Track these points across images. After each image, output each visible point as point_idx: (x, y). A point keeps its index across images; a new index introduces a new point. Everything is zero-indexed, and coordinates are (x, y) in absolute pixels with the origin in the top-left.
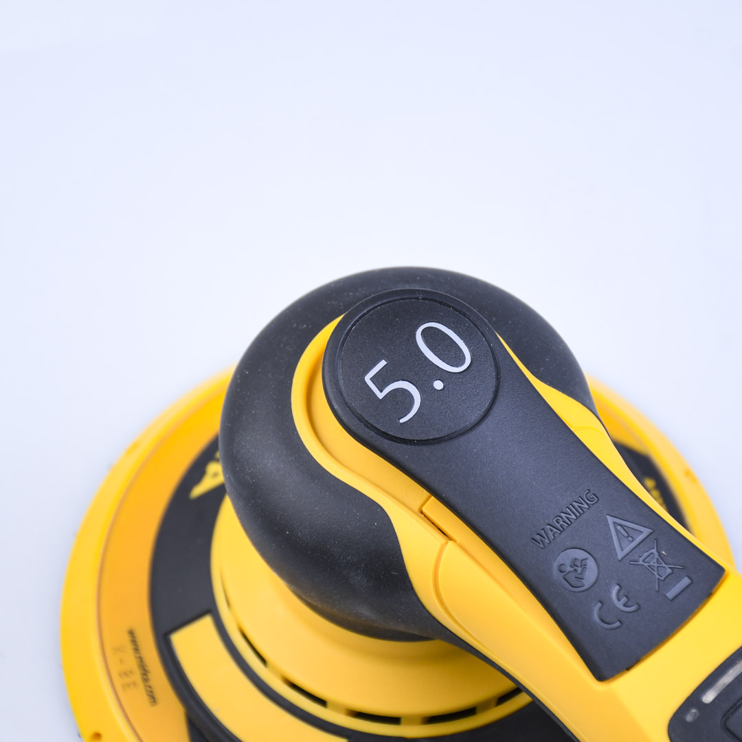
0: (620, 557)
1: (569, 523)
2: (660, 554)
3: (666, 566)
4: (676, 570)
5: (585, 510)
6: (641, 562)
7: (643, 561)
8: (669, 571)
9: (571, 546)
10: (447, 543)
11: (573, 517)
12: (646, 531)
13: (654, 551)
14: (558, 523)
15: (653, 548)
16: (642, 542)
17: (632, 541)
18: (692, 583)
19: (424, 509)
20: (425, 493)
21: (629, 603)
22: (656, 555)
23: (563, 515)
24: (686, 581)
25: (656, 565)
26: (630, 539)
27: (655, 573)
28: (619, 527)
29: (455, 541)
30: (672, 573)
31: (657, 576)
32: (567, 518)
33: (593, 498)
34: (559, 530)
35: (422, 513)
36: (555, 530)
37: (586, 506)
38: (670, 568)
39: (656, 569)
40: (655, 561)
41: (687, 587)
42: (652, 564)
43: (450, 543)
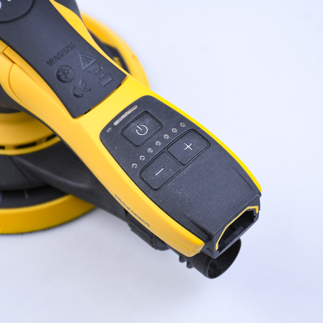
0: (83, 70)
1: (63, 56)
2: (100, 68)
3: (103, 73)
4: (106, 75)
5: (69, 51)
6: (92, 72)
7: (93, 71)
8: (103, 75)
9: (63, 65)
10: (13, 65)
11: (64, 53)
12: (95, 60)
13: (98, 67)
14: (58, 55)
15: (97, 66)
16: (93, 63)
17: (89, 63)
18: (113, 80)
19: (5, 52)
20: (5, 45)
21: (87, 88)
22: (98, 69)
23: (60, 53)
24: (110, 79)
25: (98, 73)
26: (88, 62)
27: (98, 76)
28: (83, 58)
29: (17, 64)
30: (104, 76)
31: (98, 77)
32: (62, 54)
33: (73, 46)
34: (59, 59)
35: (4, 53)
36: (57, 58)
37: (70, 49)
38: (104, 74)
39: (98, 74)
40: (98, 71)
41: (111, 81)
42: (96, 72)
43: (15, 65)
